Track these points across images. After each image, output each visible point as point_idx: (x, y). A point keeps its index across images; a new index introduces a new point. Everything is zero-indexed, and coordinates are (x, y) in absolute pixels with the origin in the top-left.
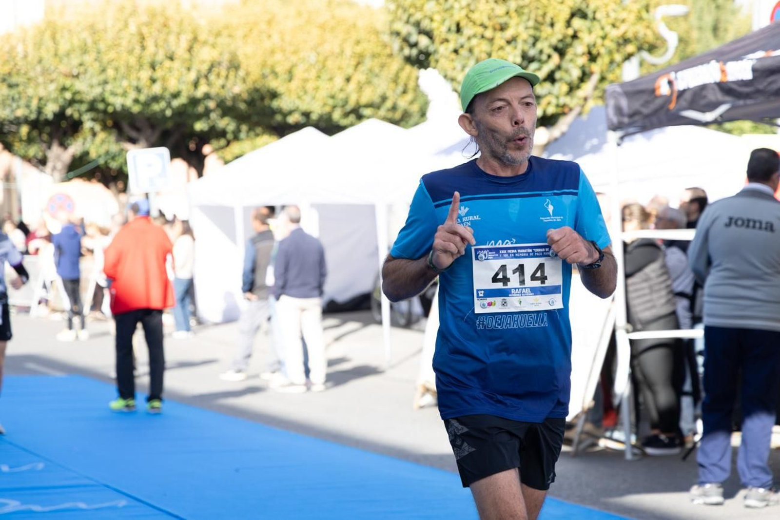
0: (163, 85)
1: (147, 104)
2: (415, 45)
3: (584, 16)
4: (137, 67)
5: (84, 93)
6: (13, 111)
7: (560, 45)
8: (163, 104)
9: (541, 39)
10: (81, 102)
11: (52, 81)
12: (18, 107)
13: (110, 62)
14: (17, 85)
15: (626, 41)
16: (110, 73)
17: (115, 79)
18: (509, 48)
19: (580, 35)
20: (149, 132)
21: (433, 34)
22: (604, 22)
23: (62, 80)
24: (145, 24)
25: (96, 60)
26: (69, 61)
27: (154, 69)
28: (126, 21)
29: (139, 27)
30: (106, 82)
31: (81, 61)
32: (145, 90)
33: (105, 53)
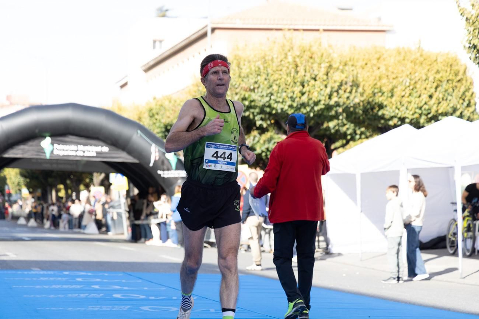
0: (309, 95)
1: (298, 109)
4: (292, 83)
5: (257, 100)
8: (308, 109)
10: (255, 107)
11: (237, 94)
13: (275, 81)
16: (275, 87)
17: (278, 92)
23: (243, 93)
24: (298, 56)
25: (266, 79)
26: (248, 80)
27: (303, 86)
28: (286, 54)
29: (295, 58)
30: (272, 94)
31: (256, 80)
32: (297, 99)
33: (272, 75)
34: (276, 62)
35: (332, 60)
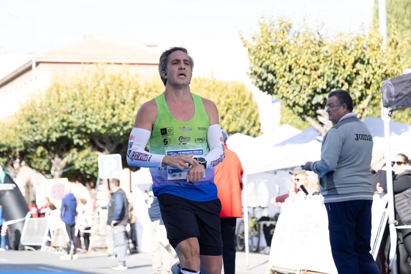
0: (119, 117)
1: (109, 129)
2: (266, 79)
3: (363, 62)
4: (104, 107)
5: (75, 122)
6: (33, 137)
7: (348, 78)
8: (119, 129)
9: (339, 75)
10: (72, 128)
11: (56, 116)
12: (37, 134)
13: (89, 105)
14: (36, 122)
15: (387, 76)
16: (90, 111)
17: (92, 115)
18: (319, 80)
19: (360, 72)
20: (110, 145)
21: (276, 73)
22: (374, 65)
23: (62, 115)
24: (109, 84)
25: (81, 104)
26: (66, 105)
27: (114, 109)
28: (99, 82)
29: (106, 85)
30: (87, 116)
31: (73, 104)
32: (109, 121)
33: (87, 100)
34: (90, 89)
35: (139, 86)
